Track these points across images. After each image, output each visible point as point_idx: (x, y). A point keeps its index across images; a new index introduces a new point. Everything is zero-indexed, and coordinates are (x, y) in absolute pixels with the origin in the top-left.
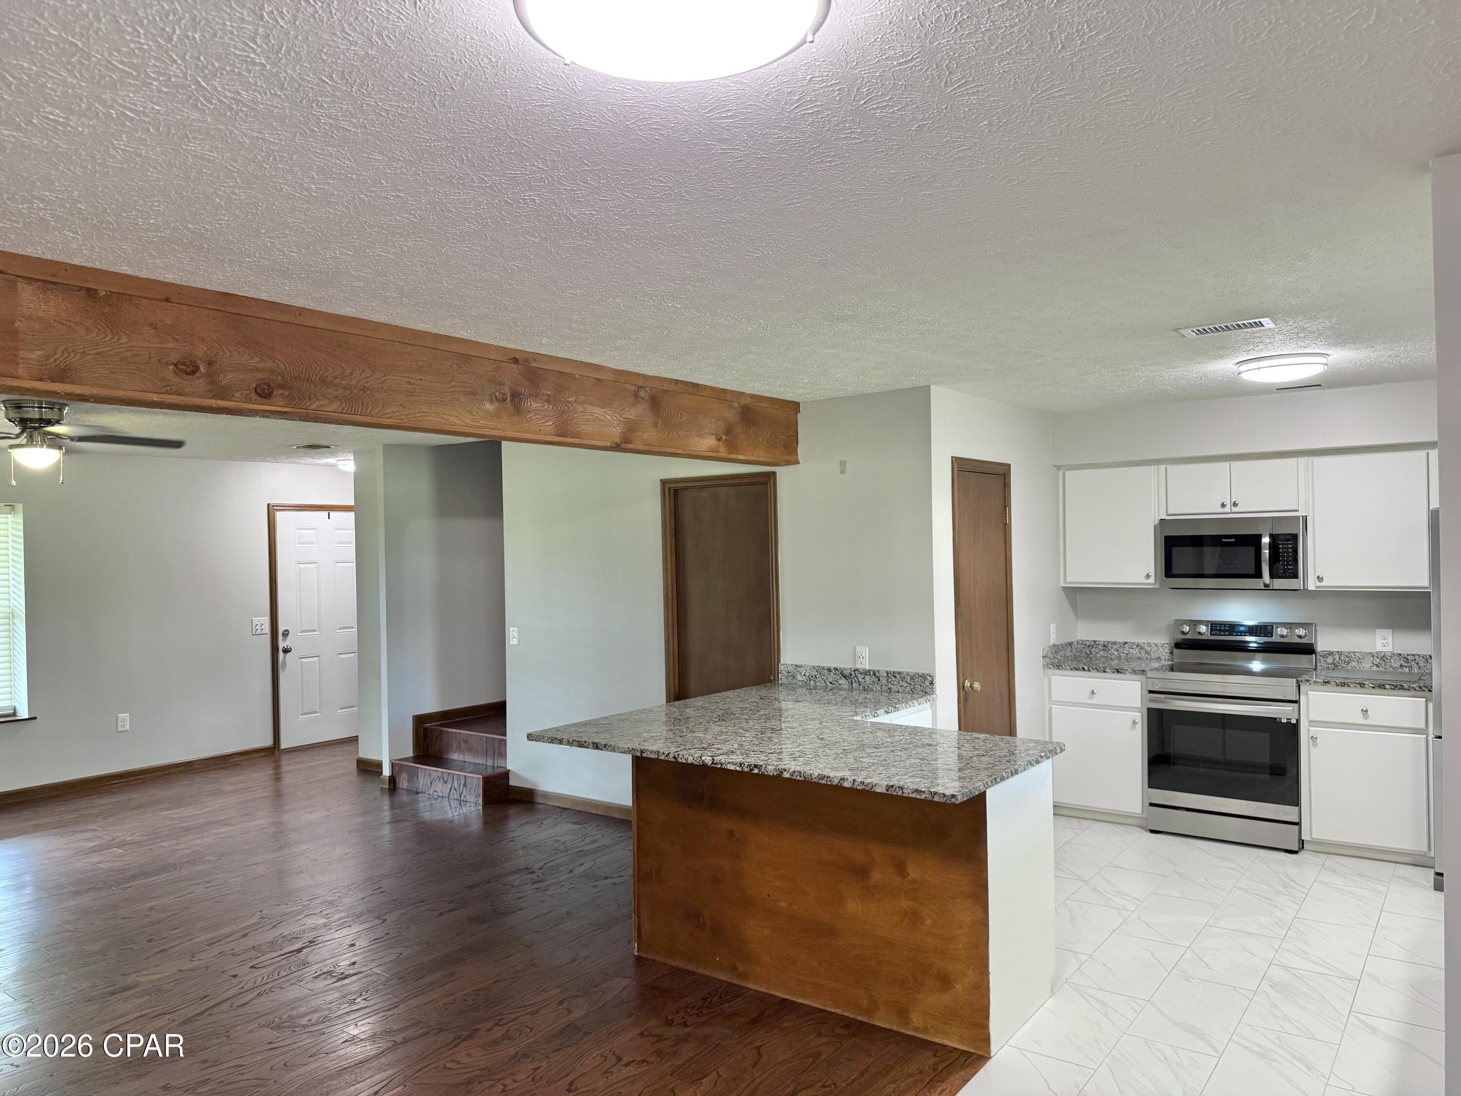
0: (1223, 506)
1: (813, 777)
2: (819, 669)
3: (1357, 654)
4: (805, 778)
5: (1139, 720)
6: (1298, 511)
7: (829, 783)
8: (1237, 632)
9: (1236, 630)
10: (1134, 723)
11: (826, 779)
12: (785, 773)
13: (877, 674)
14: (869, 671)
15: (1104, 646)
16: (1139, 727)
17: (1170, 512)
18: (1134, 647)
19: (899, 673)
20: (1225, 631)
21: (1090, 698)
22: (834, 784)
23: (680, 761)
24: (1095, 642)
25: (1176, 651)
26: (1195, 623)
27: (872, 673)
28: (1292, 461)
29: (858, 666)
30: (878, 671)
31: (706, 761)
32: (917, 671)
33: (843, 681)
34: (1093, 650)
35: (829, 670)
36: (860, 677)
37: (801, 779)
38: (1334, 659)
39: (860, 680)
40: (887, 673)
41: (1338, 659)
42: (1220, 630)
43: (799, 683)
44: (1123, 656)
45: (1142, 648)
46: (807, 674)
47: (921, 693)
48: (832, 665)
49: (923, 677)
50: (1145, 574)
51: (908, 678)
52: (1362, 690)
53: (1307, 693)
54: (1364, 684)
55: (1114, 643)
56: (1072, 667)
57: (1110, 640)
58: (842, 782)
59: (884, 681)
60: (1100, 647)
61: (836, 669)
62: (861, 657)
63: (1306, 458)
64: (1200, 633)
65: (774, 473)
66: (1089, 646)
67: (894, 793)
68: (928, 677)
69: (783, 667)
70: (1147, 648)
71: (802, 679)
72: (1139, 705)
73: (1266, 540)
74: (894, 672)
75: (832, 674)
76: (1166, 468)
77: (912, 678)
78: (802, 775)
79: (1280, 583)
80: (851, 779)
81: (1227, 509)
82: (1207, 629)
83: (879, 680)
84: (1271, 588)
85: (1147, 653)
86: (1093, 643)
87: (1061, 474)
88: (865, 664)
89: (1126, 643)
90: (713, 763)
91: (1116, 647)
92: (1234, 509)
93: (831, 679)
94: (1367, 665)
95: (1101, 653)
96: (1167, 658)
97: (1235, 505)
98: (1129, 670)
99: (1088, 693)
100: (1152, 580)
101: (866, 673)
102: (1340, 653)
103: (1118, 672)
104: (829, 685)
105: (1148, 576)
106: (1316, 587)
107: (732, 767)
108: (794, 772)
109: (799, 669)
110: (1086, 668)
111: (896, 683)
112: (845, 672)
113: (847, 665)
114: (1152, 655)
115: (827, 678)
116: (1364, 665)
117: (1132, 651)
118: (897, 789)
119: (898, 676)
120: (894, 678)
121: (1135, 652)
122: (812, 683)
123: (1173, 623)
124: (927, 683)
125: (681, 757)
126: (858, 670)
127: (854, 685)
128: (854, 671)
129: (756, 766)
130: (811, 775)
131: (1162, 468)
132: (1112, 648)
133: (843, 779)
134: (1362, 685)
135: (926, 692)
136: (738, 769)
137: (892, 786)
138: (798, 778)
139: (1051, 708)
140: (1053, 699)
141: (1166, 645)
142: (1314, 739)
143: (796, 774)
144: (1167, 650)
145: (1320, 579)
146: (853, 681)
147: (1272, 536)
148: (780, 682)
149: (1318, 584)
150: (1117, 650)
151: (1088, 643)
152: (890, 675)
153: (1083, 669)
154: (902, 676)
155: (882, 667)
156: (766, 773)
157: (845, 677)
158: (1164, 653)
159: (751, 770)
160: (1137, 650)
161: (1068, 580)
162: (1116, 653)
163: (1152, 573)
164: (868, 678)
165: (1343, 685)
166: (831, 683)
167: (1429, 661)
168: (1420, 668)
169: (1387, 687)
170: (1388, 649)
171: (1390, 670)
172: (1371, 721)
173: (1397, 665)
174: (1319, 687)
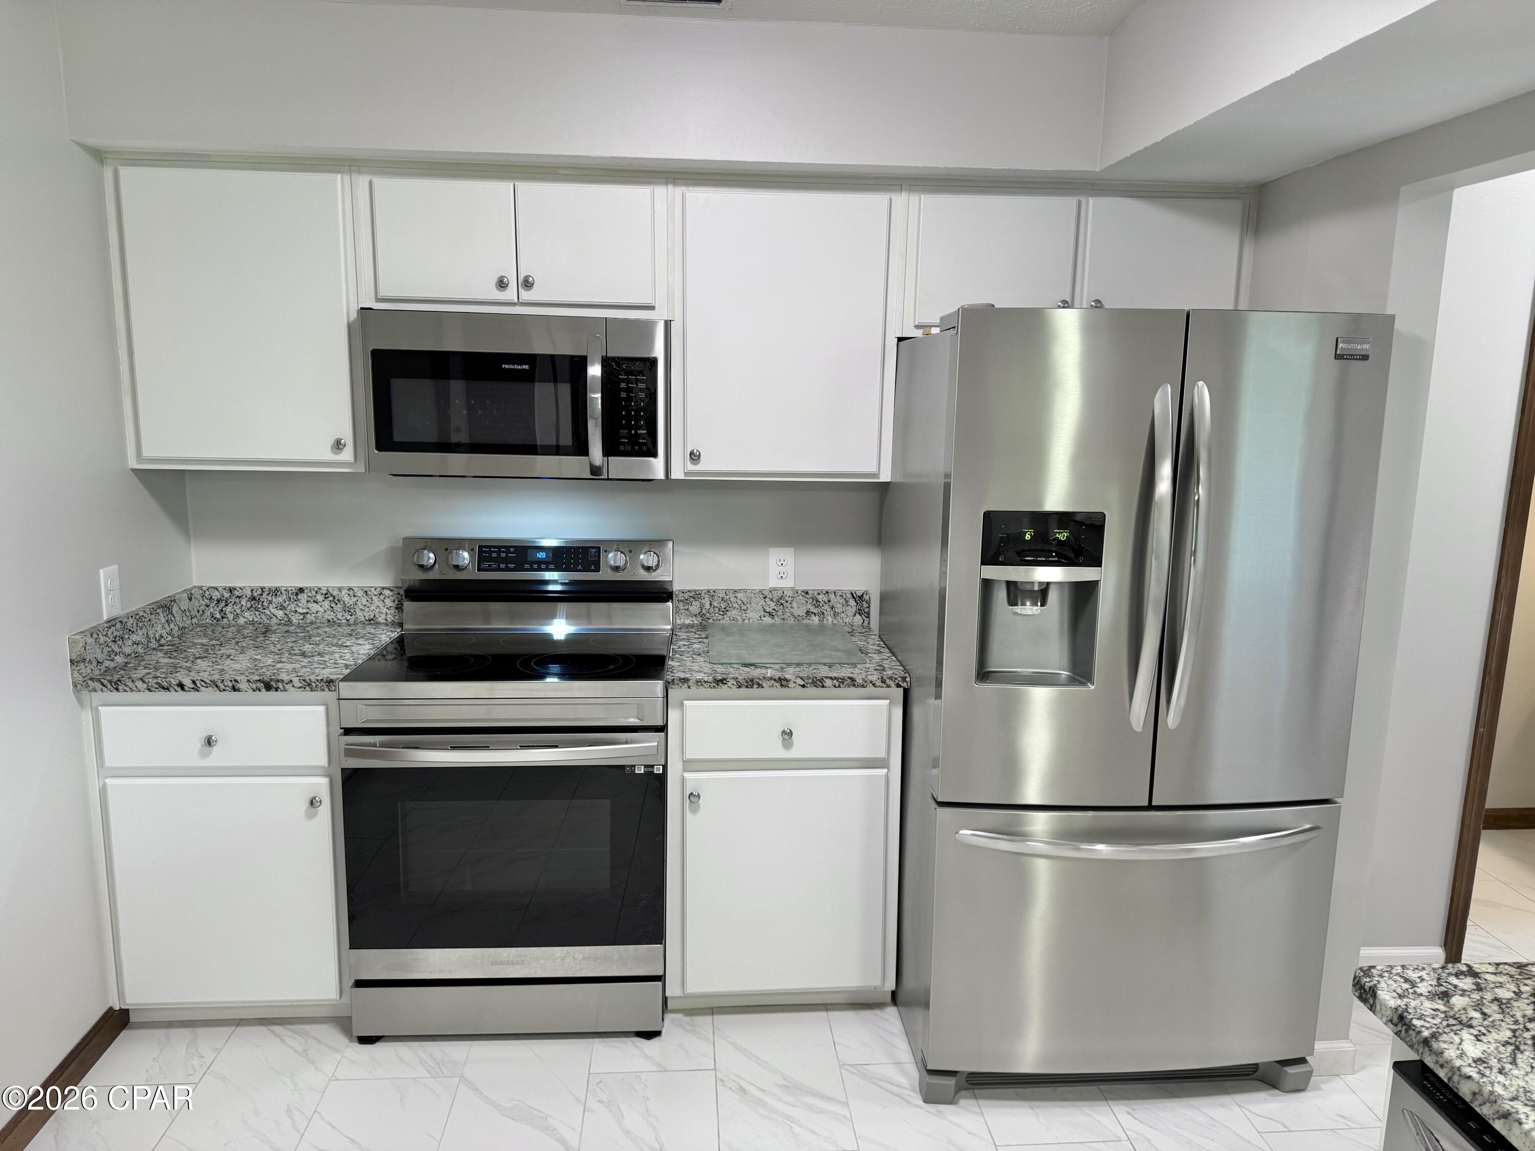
0: (502, 284)
3: (739, 595)
5: (323, 796)
6: (652, 308)
8: (532, 563)
9: (529, 559)
10: (313, 803)
15: (254, 598)
16: (325, 810)
17: (383, 293)
18: (320, 598)
20: (507, 560)
21: (203, 755)
24: (231, 590)
25: (408, 605)
26: (447, 545)
28: (640, 193)
34: (228, 609)
38: (702, 606)
41: (707, 606)
42: (498, 560)
44: (295, 619)
45: (336, 600)
50: (331, 441)
53: (682, 705)
54: (788, 681)
55: (276, 592)
56: (152, 682)
57: (267, 584)
60: (244, 602)
63: (670, 187)
64: (457, 567)
66: (218, 601)
70: (346, 599)
72: (321, 764)
73: (595, 371)
76: (371, 183)
79: (621, 466)
81: (510, 294)
82: (470, 556)
84: (604, 476)
85: (348, 610)
86: (227, 595)
87: (108, 173)
89: (301, 590)
91: (280, 599)
92: (526, 295)
94: (754, 615)
95: (247, 614)
96: (390, 618)
97: (528, 284)
98: (296, 681)
99: (198, 743)
100: (347, 455)
102: (711, 593)
103: (268, 687)
105: (338, 445)
106: (686, 474)
110: (187, 682)
114: (359, 613)
116: (750, 614)
117: (314, 607)
121: (321, 609)
123: (401, 545)
131: (362, 181)
132: (271, 602)
134: (783, 682)
139: (104, 786)
140: (108, 763)
141: (387, 592)
142: (694, 797)
144: (388, 602)
145: (695, 457)
147: (607, 363)
149: (691, 467)
150: (283, 608)
151: (216, 595)
153: (181, 686)
158: (384, 609)
160: (326, 604)
161: (146, 453)
162: (280, 614)
163: (348, 438)
165: (750, 683)
167: (852, 602)
168: (836, 615)
169: (828, 683)
170: (788, 583)
171: (792, 621)
172: (797, 751)
173: (801, 612)
174: (703, 691)
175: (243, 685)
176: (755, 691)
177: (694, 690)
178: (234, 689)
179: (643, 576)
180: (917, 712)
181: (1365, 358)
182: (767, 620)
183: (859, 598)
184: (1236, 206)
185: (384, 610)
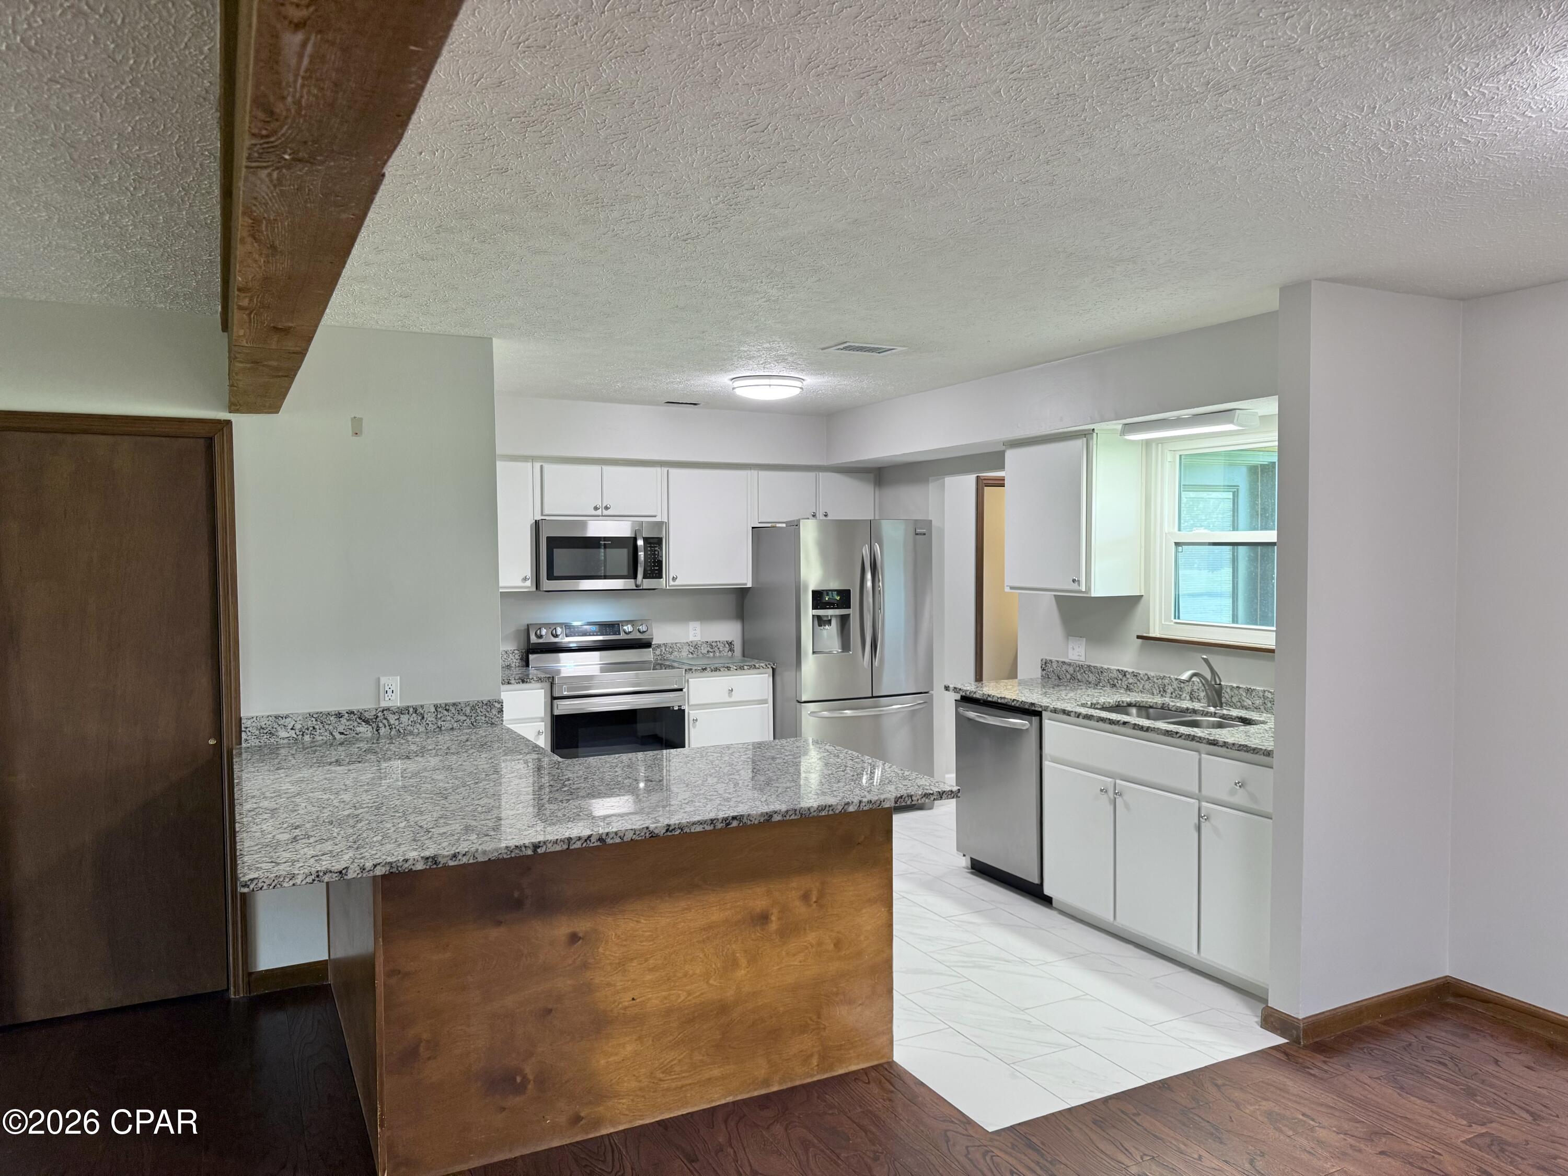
0: (596, 508)
1: (812, 810)
2: (321, 718)
3: (678, 645)
4: (802, 814)
5: (542, 729)
6: (655, 516)
7: (831, 813)
11: (827, 809)
12: (775, 816)
13: (420, 710)
14: (407, 708)
17: (546, 512)
19: (454, 704)
22: (837, 812)
23: (611, 842)
25: (531, 656)
26: (551, 626)
27: (411, 710)
28: (653, 470)
29: (384, 704)
30: (422, 706)
31: (656, 832)
32: (480, 699)
33: (363, 729)
35: (339, 715)
36: (392, 719)
37: (796, 817)
38: (661, 651)
39: (392, 722)
40: (436, 707)
41: (665, 647)
43: (282, 741)
46: (298, 726)
47: (485, 725)
48: (343, 708)
49: (490, 704)
50: (521, 578)
51: (468, 710)
52: (729, 673)
53: (688, 680)
54: (730, 668)
58: (846, 807)
59: (430, 718)
61: (351, 713)
62: (390, 692)
63: (663, 468)
64: (555, 636)
65: (229, 423)
67: (903, 804)
68: (496, 705)
69: (249, 722)
71: (287, 735)
72: (542, 714)
73: (641, 543)
74: (446, 705)
75: (343, 720)
76: (542, 467)
77: (473, 708)
78: (797, 812)
79: (648, 583)
80: (856, 801)
81: (599, 512)
82: (562, 631)
83: (423, 718)
84: (641, 588)
88: (395, 701)
90: (667, 830)
92: (607, 512)
93: (341, 729)
94: (684, 653)
97: (607, 508)
98: (535, 679)
100: (528, 583)
101: (402, 711)
102: (667, 644)
104: (338, 736)
105: (525, 579)
106: (671, 586)
107: (699, 829)
108: (787, 812)
109: (281, 722)
111: (449, 718)
112: (367, 715)
113: (365, 704)
115: (336, 728)
116: (682, 654)
118: (907, 799)
119: (452, 709)
120: (446, 713)
122: (307, 738)
123: (522, 629)
124: (494, 712)
125: (611, 836)
126: (388, 709)
127: (382, 731)
128: (383, 711)
129: (734, 818)
130: (809, 809)
131: (537, 465)
133: (848, 804)
134: (728, 668)
135: (492, 724)
136: (708, 828)
137: (901, 797)
138: (793, 817)
141: (516, 652)
142: (696, 721)
143: (790, 813)
144: (517, 657)
145: (674, 579)
146: (381, 725)
147: (646, 540)
148: (244, 745)
149: (674, 583)
152: (439, 710)
154: (459, 708)
155: (428, 699)
156: (749, 823)
157: (367, 722)
159: (728, 824)
163: (526, 576)
164: (404, 718)
165: (716, 669)
166: (342, 733)
167: (727, 646)
168: (720, 652)
169: (746, 667)
170: (698, 638)
171: (701, 655)
172: (736, 697)
173: (705, 651)
174: (698, 674)
175: (513, 681)
176: (717, 673)
177: (694, 674)
178: (509, 683)
179: (639, 636)
180: (778, 678)
181: (924, 534)
182: (690, 656)
183: (730, 644)
184: (872, 475)
185: (515, 661)
